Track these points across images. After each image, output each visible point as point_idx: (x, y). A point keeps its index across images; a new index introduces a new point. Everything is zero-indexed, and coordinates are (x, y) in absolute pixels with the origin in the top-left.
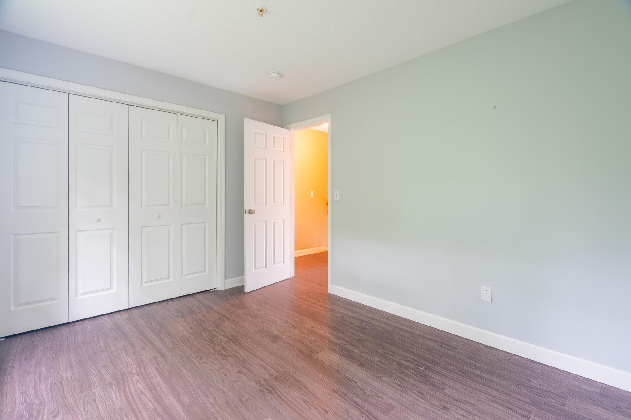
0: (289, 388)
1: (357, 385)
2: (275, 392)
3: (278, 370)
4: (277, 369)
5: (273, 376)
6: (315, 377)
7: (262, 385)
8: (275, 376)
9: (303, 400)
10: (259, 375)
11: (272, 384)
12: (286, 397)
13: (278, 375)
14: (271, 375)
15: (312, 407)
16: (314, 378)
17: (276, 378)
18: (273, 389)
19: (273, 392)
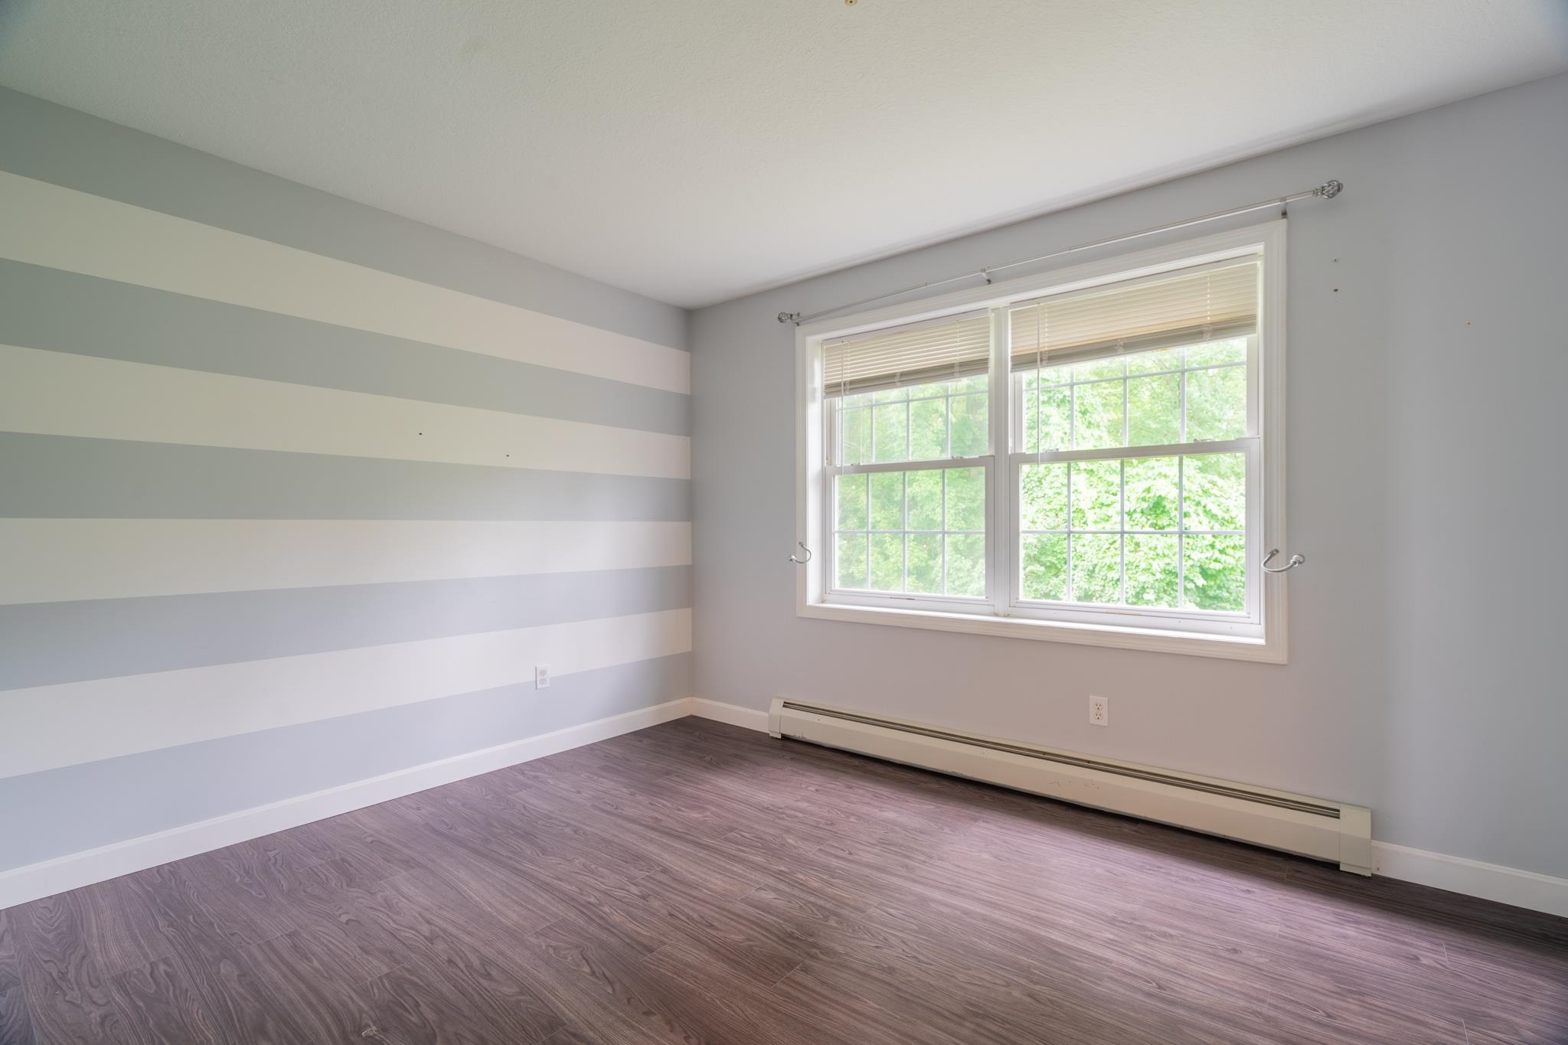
0: (752, 946)
1: (591, 968)
2: (778, 937)
3: (793, 985)
4: (798, 987)
5: (798, 967)
6: (693, 976)
7: (814, 945)
8: (793, 968)
9: (716, 928)
10: (835, 966)
11: (793, 951)
12: (754, 930)
13: (788, 972)
14: (806, 970)
15: (700, 920)
16: (695, 973)
17: (790, 965)
18: (785, 941)
19: (782, 935)
